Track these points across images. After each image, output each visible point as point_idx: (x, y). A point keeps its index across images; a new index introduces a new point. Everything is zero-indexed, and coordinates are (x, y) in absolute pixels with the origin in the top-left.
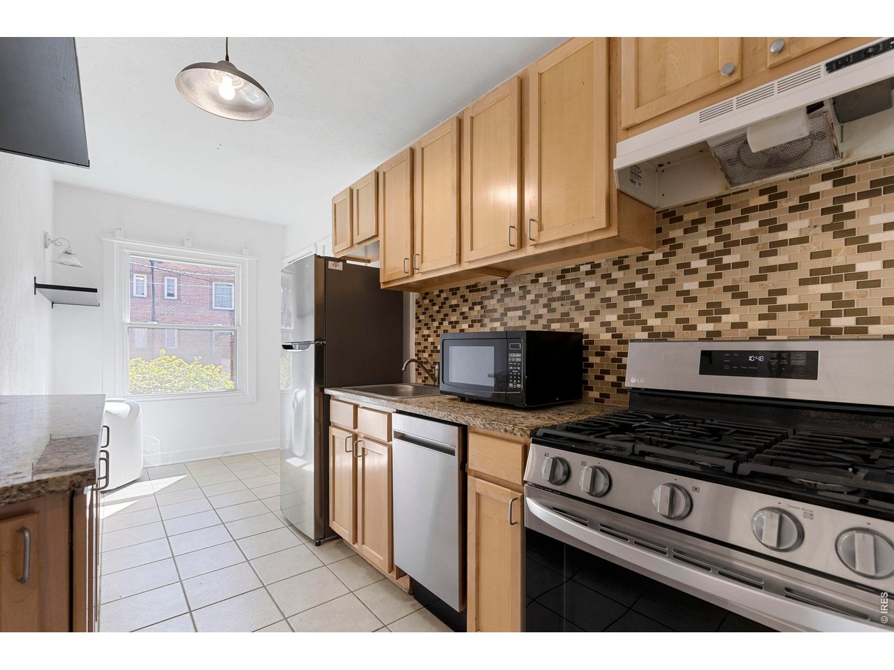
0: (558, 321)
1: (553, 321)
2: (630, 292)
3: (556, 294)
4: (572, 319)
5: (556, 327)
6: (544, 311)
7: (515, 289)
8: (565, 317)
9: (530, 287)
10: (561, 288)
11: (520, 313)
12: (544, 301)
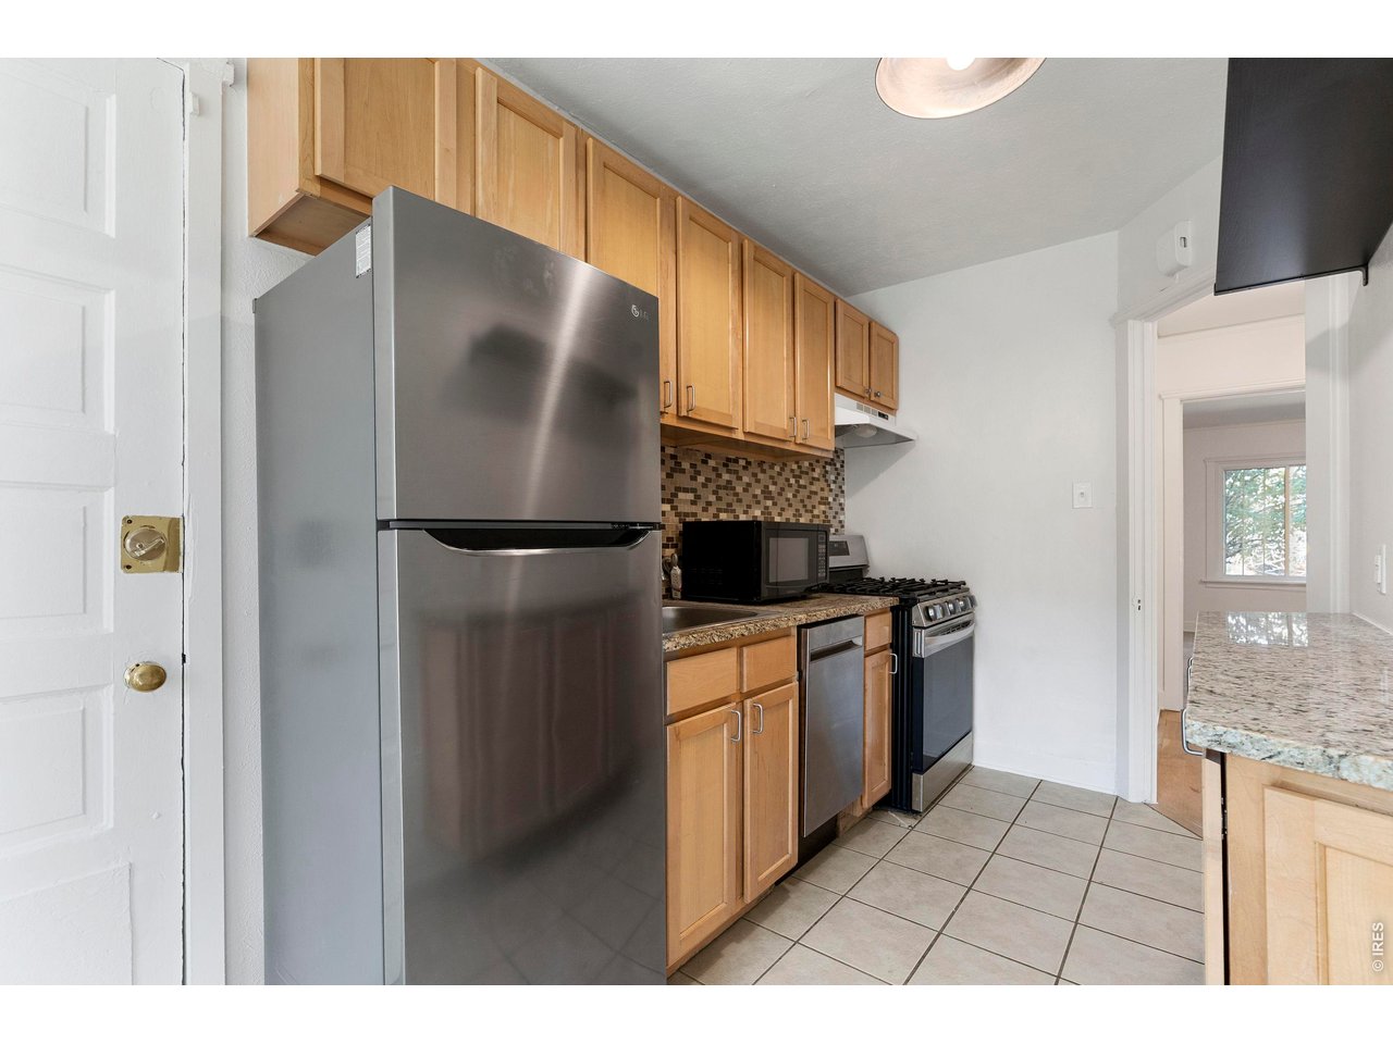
0: (726, 511)
1: (719, 510)
2: (767, 494)
3: (722, 482)
4: (734, 511)
5: (723, 516)
6: (712, 498)
7: (686, 465)
8: (729, 508)
9: (700, 467)
10: (726, 477)
11: (691, 496)
12: (712, 486)
